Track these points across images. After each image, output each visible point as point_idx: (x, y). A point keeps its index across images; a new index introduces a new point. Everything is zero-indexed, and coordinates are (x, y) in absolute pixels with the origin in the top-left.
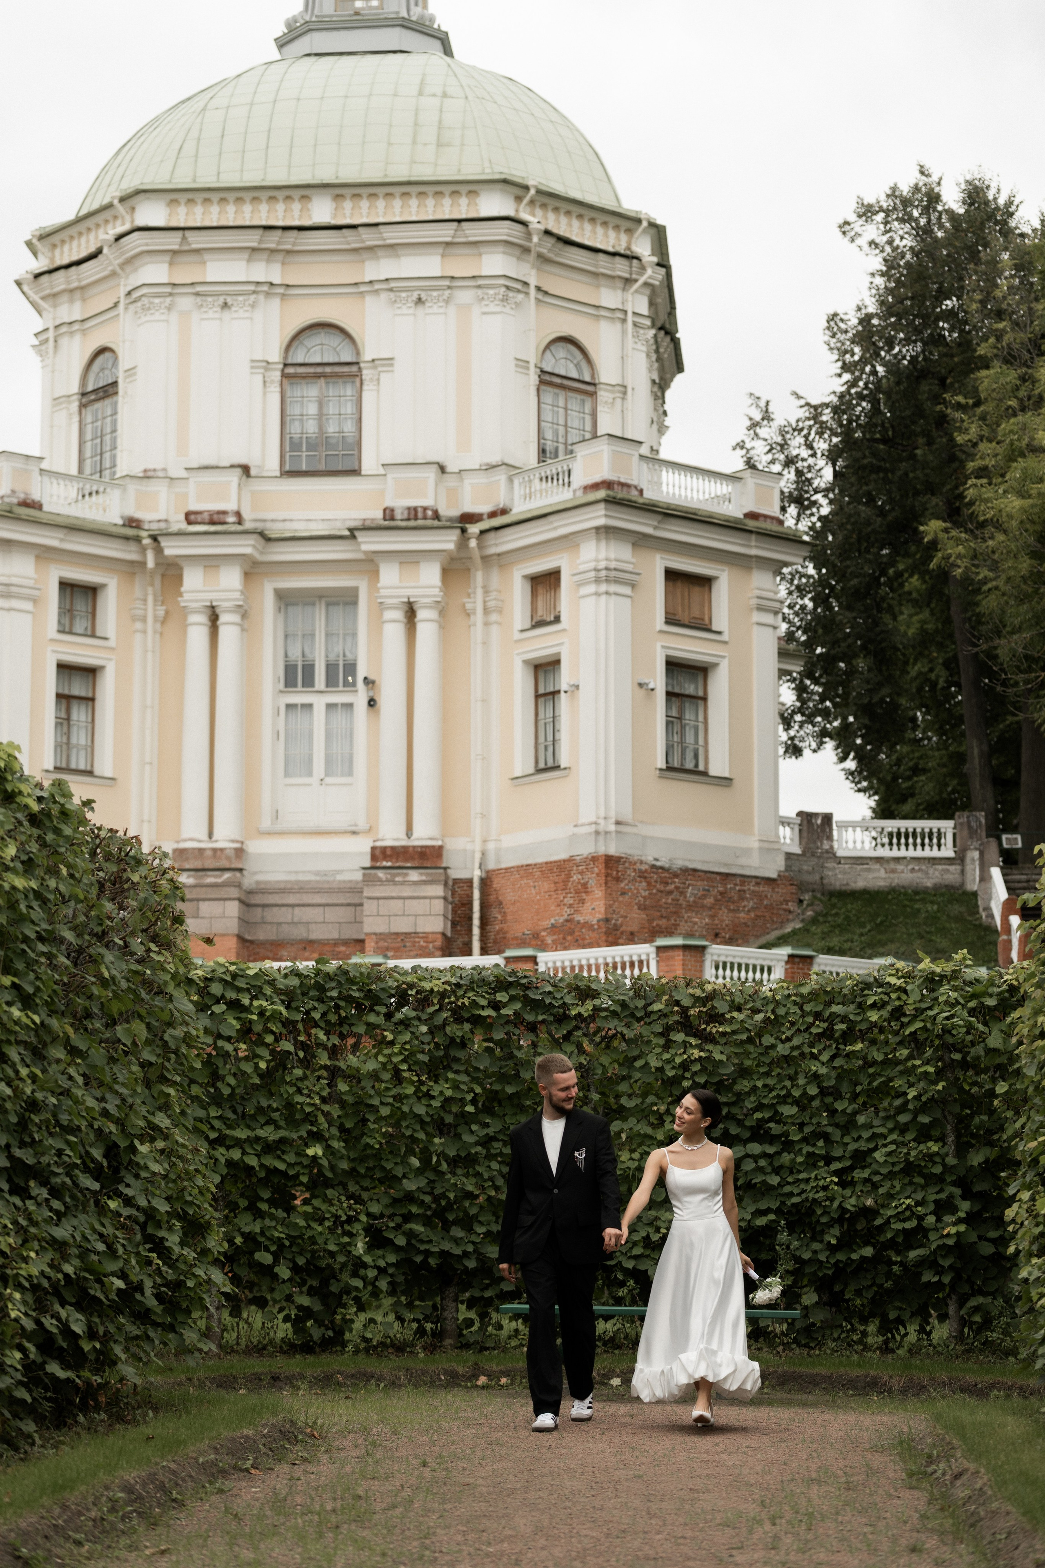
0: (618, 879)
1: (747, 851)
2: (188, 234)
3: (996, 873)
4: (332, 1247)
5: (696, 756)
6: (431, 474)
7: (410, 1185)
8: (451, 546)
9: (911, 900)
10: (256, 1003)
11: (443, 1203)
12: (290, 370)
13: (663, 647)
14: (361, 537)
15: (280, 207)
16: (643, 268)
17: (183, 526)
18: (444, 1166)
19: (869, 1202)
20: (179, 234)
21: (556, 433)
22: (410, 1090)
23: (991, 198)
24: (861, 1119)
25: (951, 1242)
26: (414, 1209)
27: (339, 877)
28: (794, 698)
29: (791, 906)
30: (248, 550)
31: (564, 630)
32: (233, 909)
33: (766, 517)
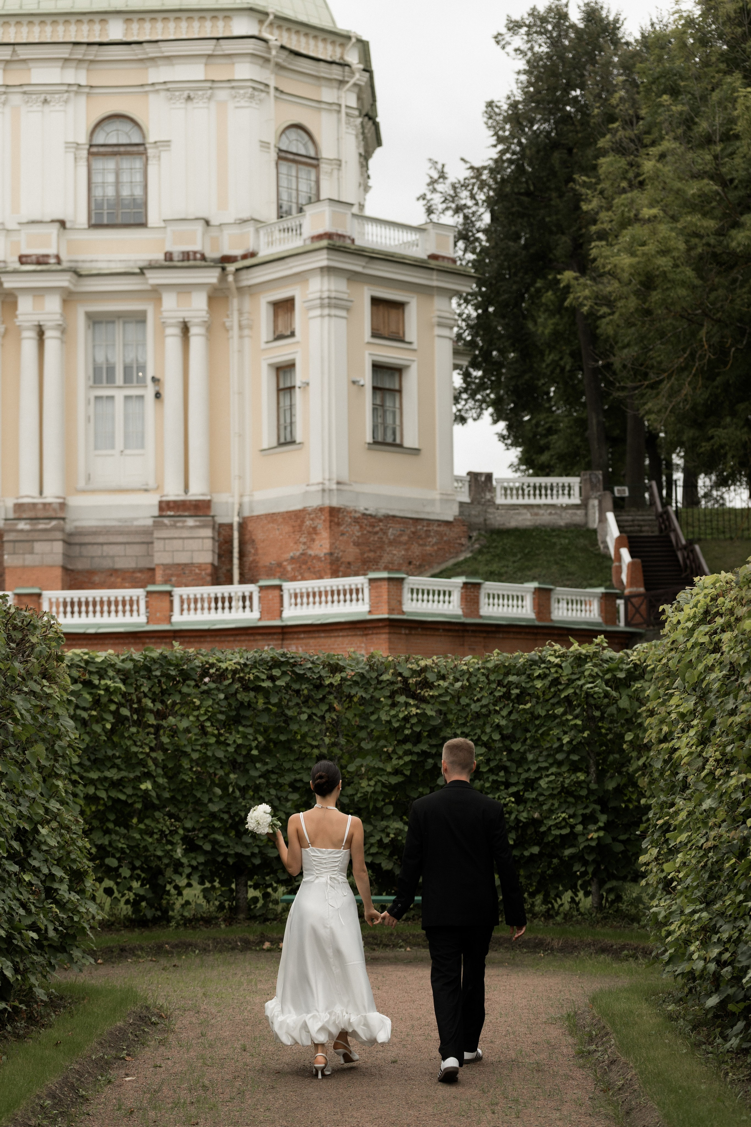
0: (338, 524)
1: (432, 502)
2: (17, 48)
3: (610, 516)
4: (159, 853)
5: (394, 433)
6: (199, 227)
7: (214, 808)
8: (214, 280)
9: (550, 536)
10: (103, 682)
11: (237, 819)
12: (94, 150)
13: (370, 354)
14: (149, 274)
15: (85, 27)
16: (353, 73)
17: (17, 266)
18: (238, 793)
19: (536, 815)
20: (11, 48)
21: (290, 195)
22: (213, 740)
23: (604, 16)
24: (530, 757)
25: (594, 844)
26: (217, 824)
27: (136, 523)
28: (461, 381)
29: (464, 541)
30: (65, 284)
31: (298, 342)
32: (58, 547)
33: (444, 258)
